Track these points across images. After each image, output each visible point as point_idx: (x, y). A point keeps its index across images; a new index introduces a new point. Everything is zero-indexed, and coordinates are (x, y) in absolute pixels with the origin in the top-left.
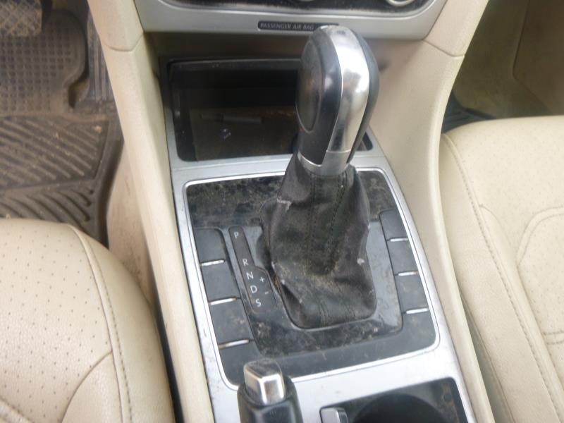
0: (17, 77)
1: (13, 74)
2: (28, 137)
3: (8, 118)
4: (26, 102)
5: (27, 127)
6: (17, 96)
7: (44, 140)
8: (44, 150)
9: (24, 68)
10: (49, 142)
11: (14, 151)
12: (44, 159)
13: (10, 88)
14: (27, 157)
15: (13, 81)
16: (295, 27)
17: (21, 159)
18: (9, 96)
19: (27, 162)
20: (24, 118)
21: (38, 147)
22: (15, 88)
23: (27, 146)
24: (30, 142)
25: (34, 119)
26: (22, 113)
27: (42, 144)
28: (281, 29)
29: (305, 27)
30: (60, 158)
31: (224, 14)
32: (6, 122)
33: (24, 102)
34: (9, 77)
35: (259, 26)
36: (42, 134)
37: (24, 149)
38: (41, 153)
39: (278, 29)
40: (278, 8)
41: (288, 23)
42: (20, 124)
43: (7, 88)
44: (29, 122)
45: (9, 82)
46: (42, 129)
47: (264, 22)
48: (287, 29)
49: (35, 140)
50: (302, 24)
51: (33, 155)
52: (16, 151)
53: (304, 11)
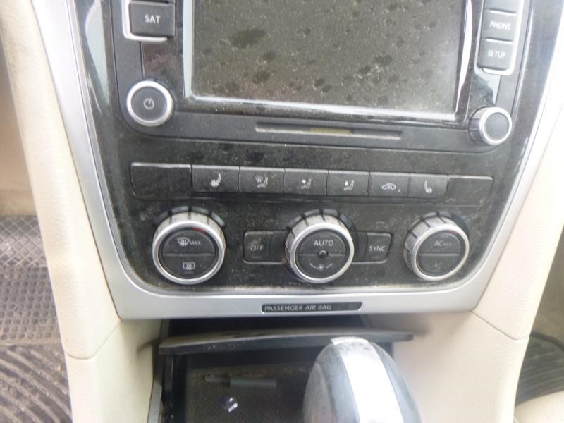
0: (35, 303)
1: (31, 299)
2: (27, 370)
3: (13, 348)
4: (37, 328)
5: (29, 358)
6: (30, 323)
7: (44, 373)
8: (40, 387)
9: (44, 293)
10: (48, 377)
11: (6, 389)
12: (36, 399)
13: (25, 313)
14: (19, 395)
15: (30, 307)
16: (307, 308)
17: (12, 400)
18: (21, 323)
19: (17, 402)
20: (30, 347)
21: (35, 383)
22: (29, 314)
23: (23, 381)
24: (27, 376)
25: (40, 349)
26: (29, 342)
27: (40, 379)
28: (290, 311)
29: (320, 307)
30: (54, 398)
31: (219, 299)
32: (10, 353)
33: (35, 329)
34: (27, 302)
35: (263, 310)
36: (44, 367)
37: (18, 386)
38: (35, 391)
39: (287, 311)
40: (286, 290)
41: (299, 305)
42: (23, 354)
43: (21, 314)
44: (33, 352)
45: (25, 307)
46: (45, 360)
47: (269, 305)
48: (299, 311)
49: (35, 374)
50: (317, 305)
51: (27, 393)
52: (10, 387)
53: (319, 291)
